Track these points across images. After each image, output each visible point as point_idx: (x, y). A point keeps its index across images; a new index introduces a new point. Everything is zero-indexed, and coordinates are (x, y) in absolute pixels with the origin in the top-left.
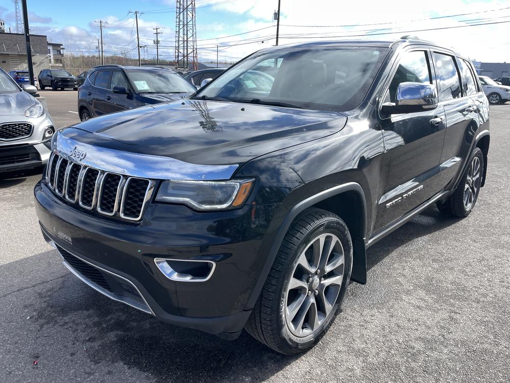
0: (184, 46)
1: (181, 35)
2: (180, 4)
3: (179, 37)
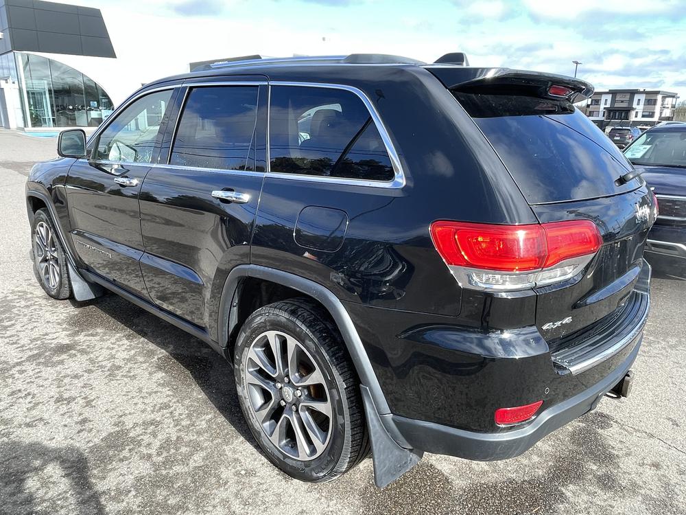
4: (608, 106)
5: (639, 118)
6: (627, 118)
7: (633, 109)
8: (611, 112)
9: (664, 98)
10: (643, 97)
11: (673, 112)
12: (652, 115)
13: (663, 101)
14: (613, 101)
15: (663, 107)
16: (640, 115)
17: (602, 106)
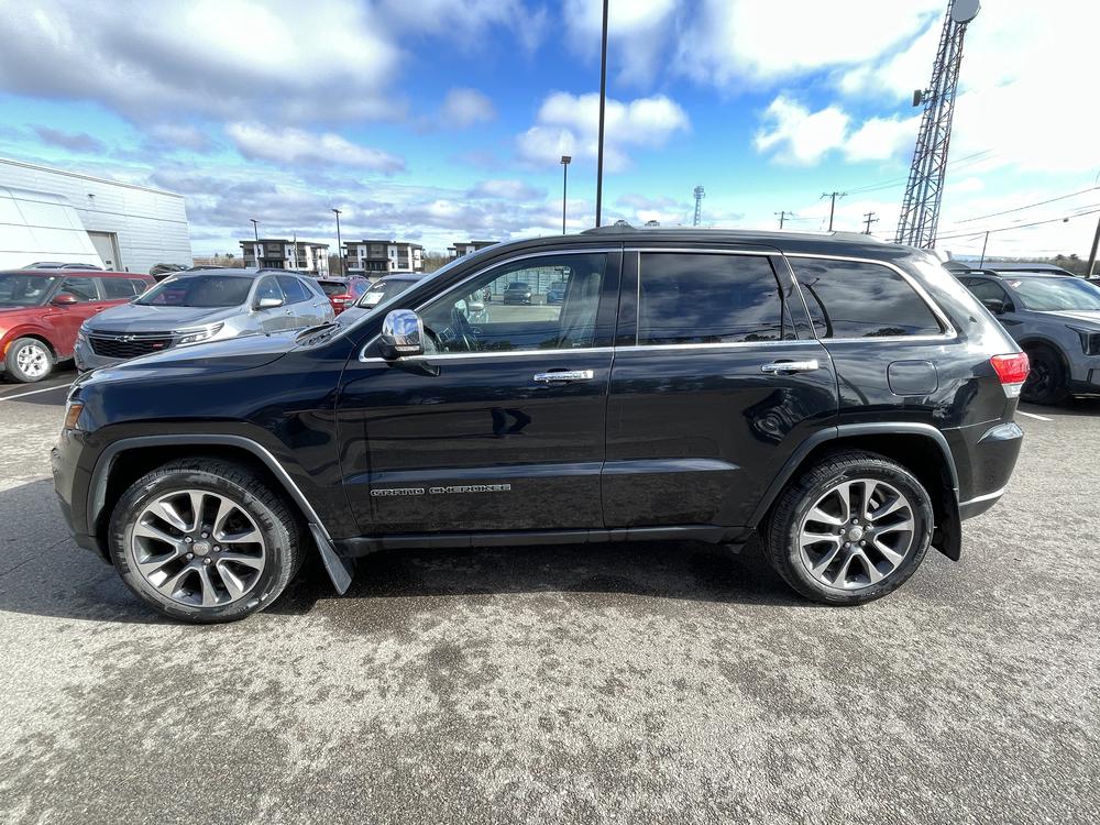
0: (911, 238)
1: (910, 219)
2: (917, 172)
3: (904, 224)
4: (365, 257)
5: (396, 269)
6: (385, 268)
7: (390, 260)
8: (369, 262)
9: (413, 250)
10: (395, 249)
11: (423, 263)
12: (406, 266)
13: (413, 253)
14: (369, 252)
15: (414, 259)
16: (396, 266)
17: (360, 258)
